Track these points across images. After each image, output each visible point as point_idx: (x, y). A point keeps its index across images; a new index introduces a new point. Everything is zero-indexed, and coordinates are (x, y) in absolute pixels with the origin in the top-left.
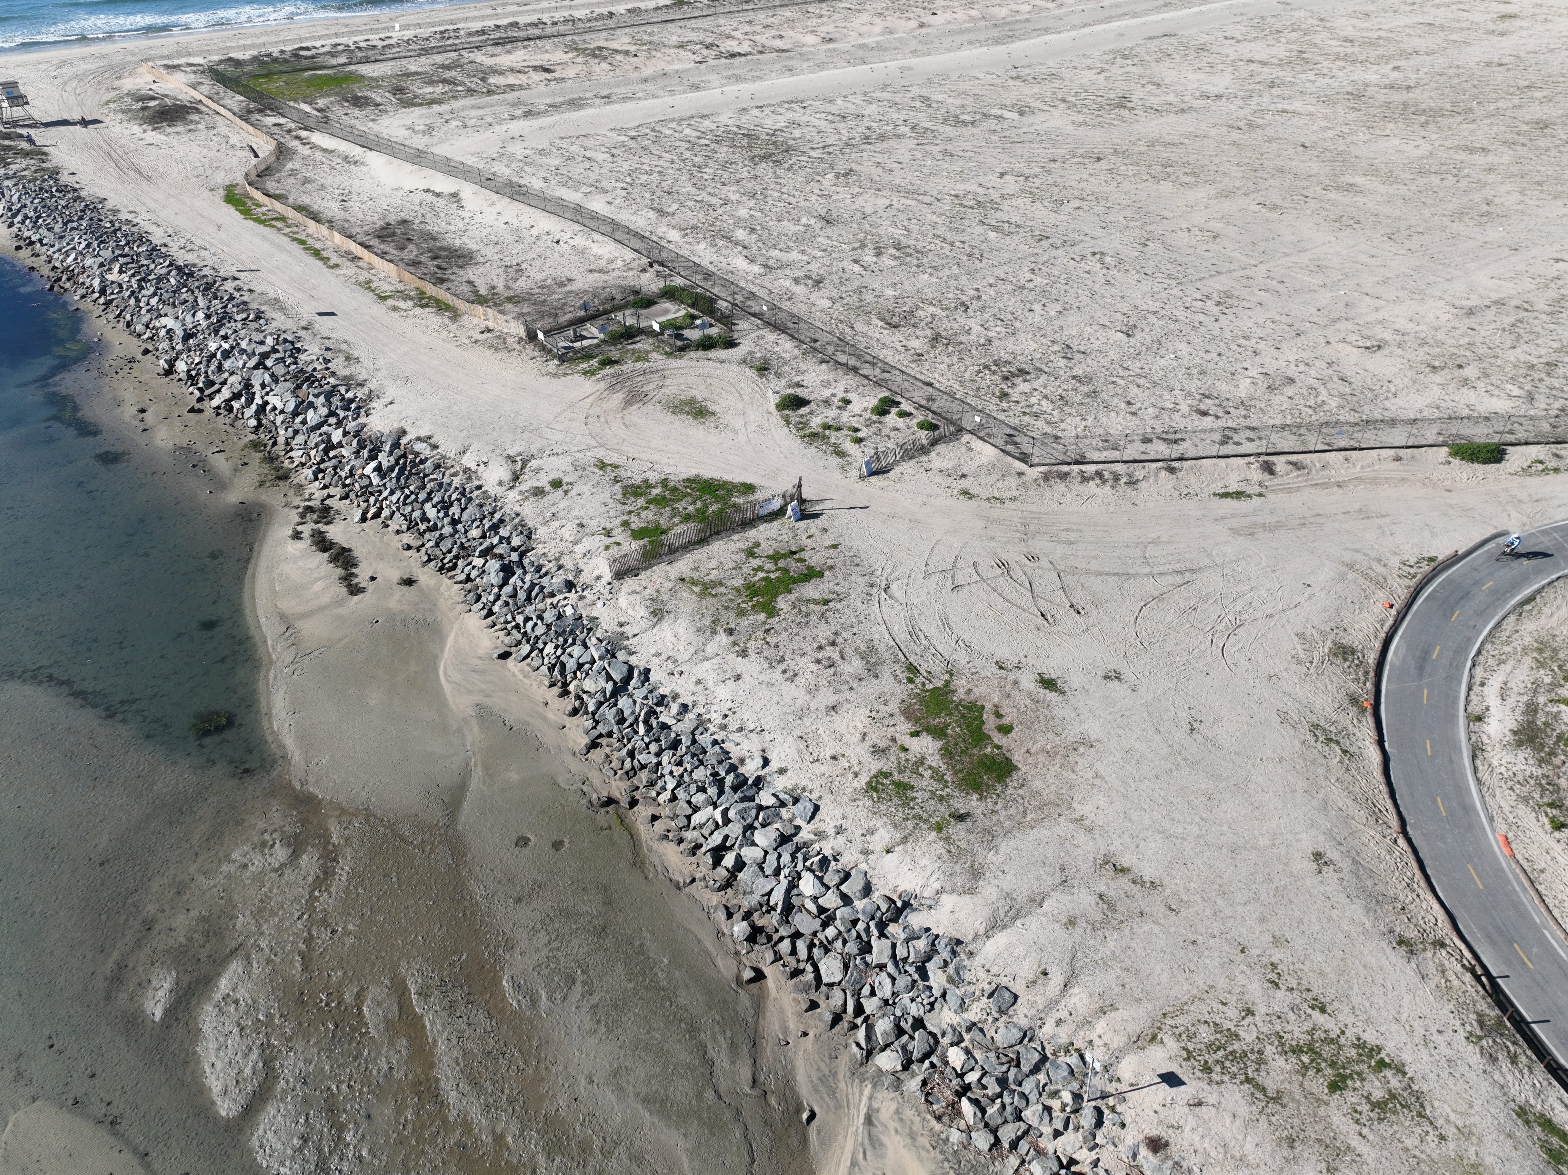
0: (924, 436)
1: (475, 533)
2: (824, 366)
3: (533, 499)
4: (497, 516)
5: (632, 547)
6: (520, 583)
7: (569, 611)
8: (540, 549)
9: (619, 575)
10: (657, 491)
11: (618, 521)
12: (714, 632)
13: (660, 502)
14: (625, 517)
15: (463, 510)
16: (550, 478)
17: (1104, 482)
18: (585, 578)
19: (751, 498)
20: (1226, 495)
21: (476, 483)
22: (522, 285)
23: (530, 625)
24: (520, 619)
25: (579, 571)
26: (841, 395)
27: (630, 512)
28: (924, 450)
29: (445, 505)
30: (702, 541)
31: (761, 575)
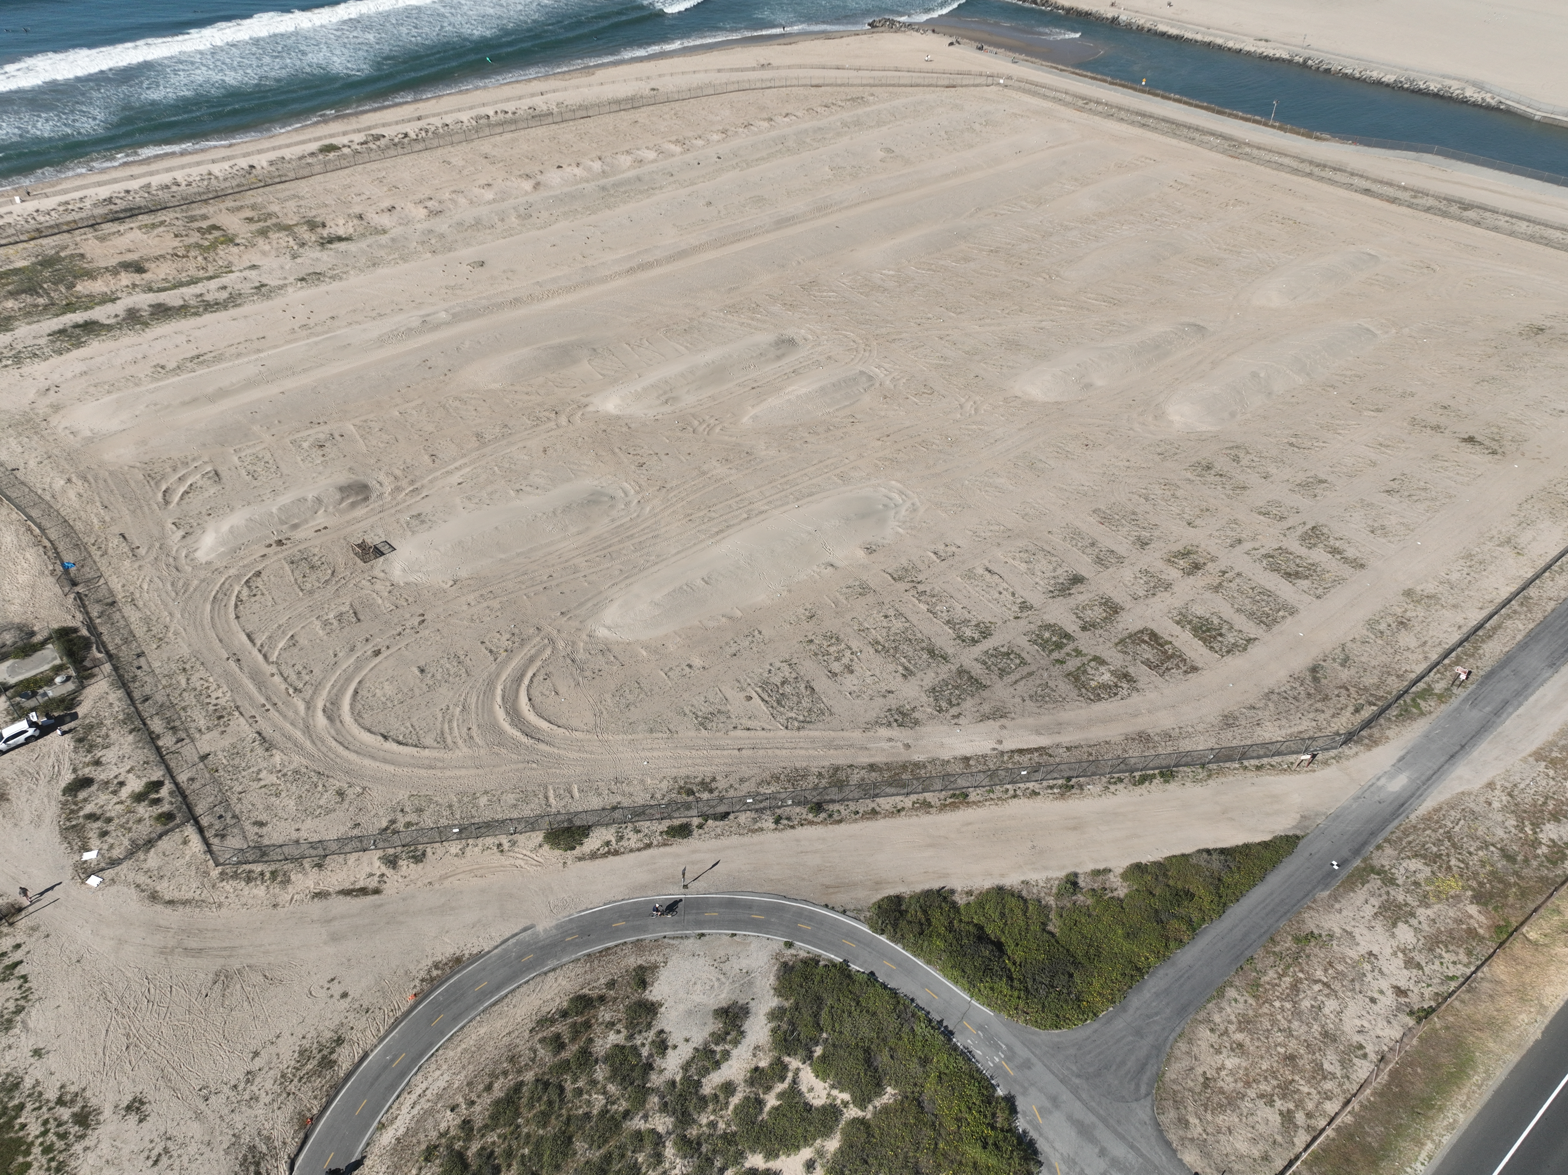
0: (158, 827)
2: (131, 737)
20: (349, 892)
26: (122, 777)
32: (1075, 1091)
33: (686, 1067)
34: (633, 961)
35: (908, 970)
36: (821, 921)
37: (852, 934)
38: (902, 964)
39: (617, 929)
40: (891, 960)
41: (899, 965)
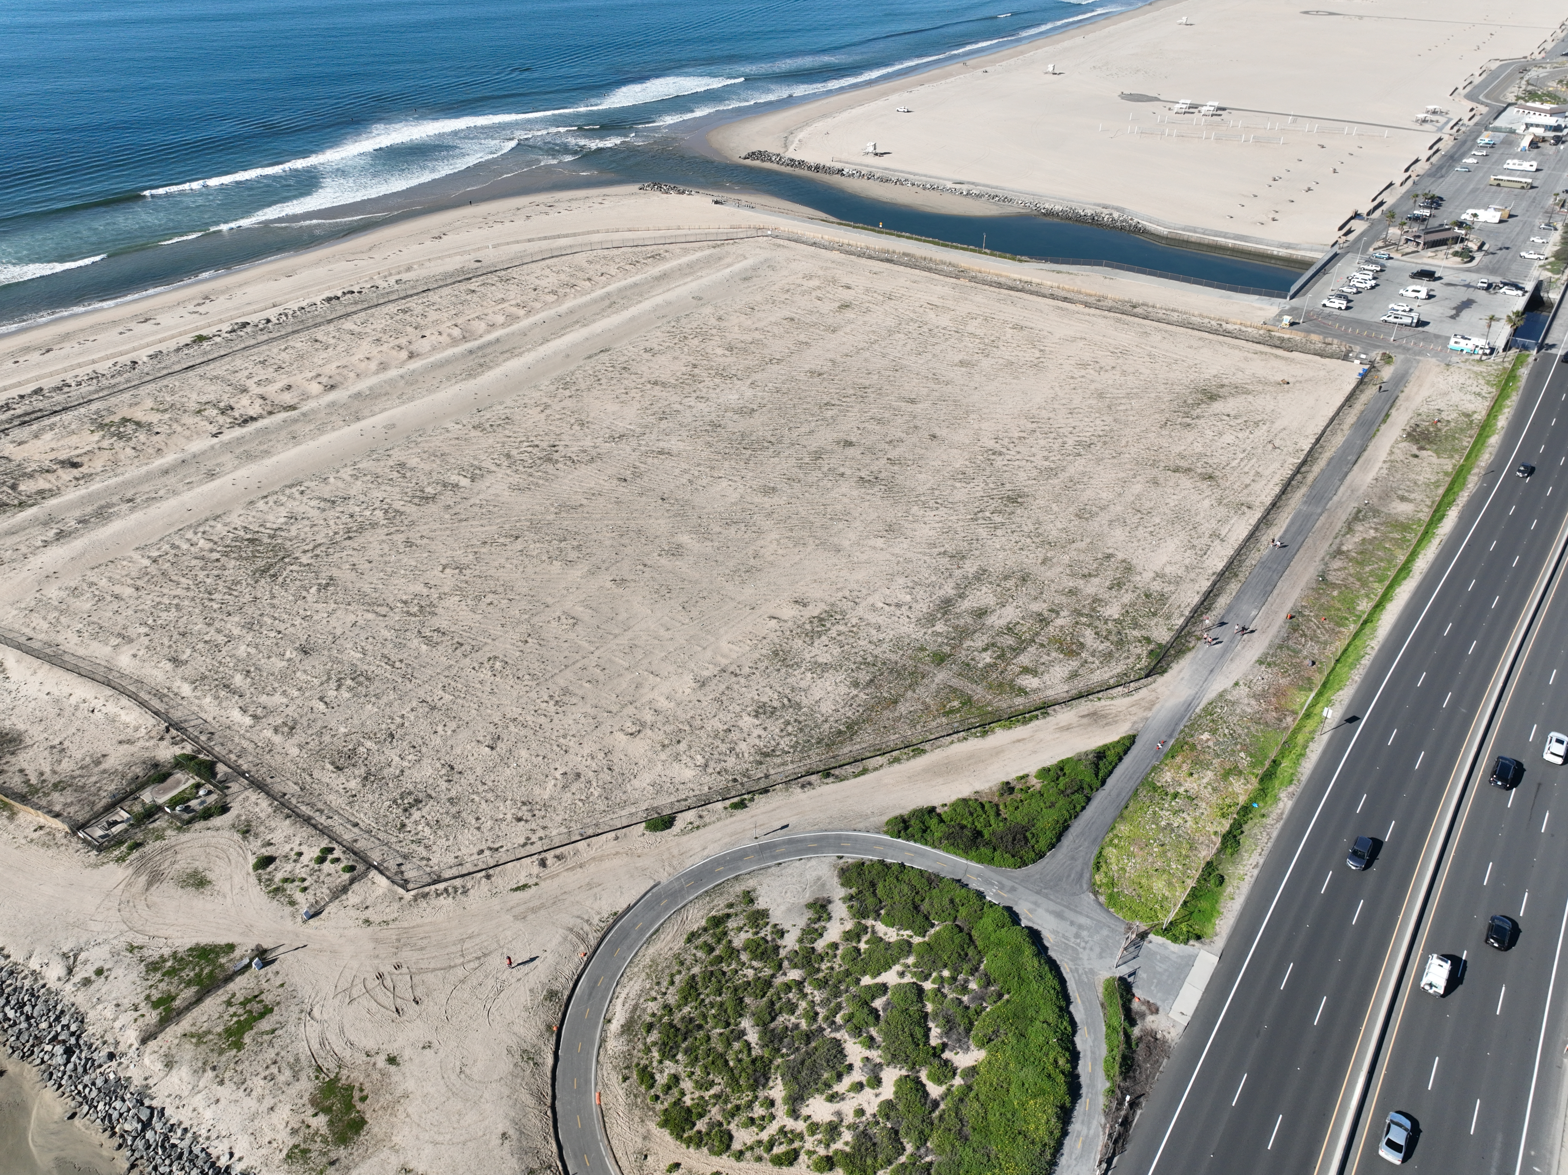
0: (347, 876)
1: (44, 1025)
2: (288, 822)
3: (83, 989)
4: (59, 1007)
5: (153, 1017)
6: (78, 1061)
7: (112, 1076)
8: (91, 1030)
9: (144, 1041)
10: (169, 964)
11: (142, 997)
12: (204, 1071)
13: (172, 972)
14: (148, 992)
15: (33, 1007)
16: (94, 968)
17: (448, 895)
18: (122, 1048)
19: (232, 956)
20: (517, 889)
21: (41, 982)
22: (66, 766)
23: (87, 1090)
24: (80, 1087)
25: (117, 1043)
26: (297, 849)
27: (151, 986)
28: (345, 889)
29: (21, 1005)
30: (199, 1000)
31: (235, 1019)
32: (1046, 896)
33: (800, 941)
34: (739, 888)
35: (923, 854)
36: (856, 839)
37: (878, 842)
38: (917, 852)
39: (719, 872)
40: (909, 851)
41: (915, 853)
